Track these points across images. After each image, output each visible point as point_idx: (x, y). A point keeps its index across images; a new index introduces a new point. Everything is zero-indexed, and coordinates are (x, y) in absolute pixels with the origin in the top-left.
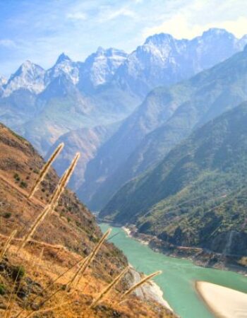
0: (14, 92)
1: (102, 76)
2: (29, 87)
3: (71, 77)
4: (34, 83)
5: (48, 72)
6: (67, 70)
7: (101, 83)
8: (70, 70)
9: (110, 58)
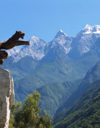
0: (22, 58)
1: (88, 46)
2: (33, 56)
3: (65, 48)
4: (37, 53)
5: (48, 44)
6: (62, 42)
7: (86, 51)
8: (64, 43)
9: (95, 33)
